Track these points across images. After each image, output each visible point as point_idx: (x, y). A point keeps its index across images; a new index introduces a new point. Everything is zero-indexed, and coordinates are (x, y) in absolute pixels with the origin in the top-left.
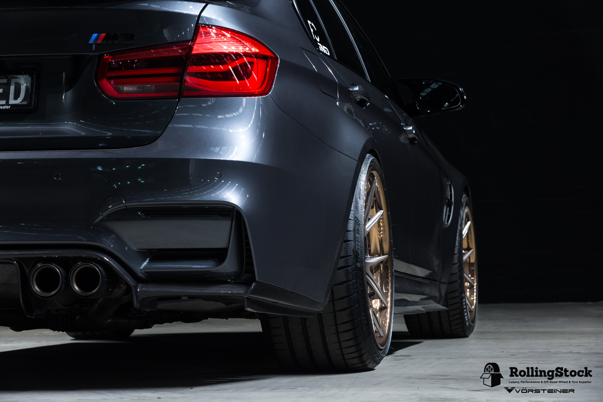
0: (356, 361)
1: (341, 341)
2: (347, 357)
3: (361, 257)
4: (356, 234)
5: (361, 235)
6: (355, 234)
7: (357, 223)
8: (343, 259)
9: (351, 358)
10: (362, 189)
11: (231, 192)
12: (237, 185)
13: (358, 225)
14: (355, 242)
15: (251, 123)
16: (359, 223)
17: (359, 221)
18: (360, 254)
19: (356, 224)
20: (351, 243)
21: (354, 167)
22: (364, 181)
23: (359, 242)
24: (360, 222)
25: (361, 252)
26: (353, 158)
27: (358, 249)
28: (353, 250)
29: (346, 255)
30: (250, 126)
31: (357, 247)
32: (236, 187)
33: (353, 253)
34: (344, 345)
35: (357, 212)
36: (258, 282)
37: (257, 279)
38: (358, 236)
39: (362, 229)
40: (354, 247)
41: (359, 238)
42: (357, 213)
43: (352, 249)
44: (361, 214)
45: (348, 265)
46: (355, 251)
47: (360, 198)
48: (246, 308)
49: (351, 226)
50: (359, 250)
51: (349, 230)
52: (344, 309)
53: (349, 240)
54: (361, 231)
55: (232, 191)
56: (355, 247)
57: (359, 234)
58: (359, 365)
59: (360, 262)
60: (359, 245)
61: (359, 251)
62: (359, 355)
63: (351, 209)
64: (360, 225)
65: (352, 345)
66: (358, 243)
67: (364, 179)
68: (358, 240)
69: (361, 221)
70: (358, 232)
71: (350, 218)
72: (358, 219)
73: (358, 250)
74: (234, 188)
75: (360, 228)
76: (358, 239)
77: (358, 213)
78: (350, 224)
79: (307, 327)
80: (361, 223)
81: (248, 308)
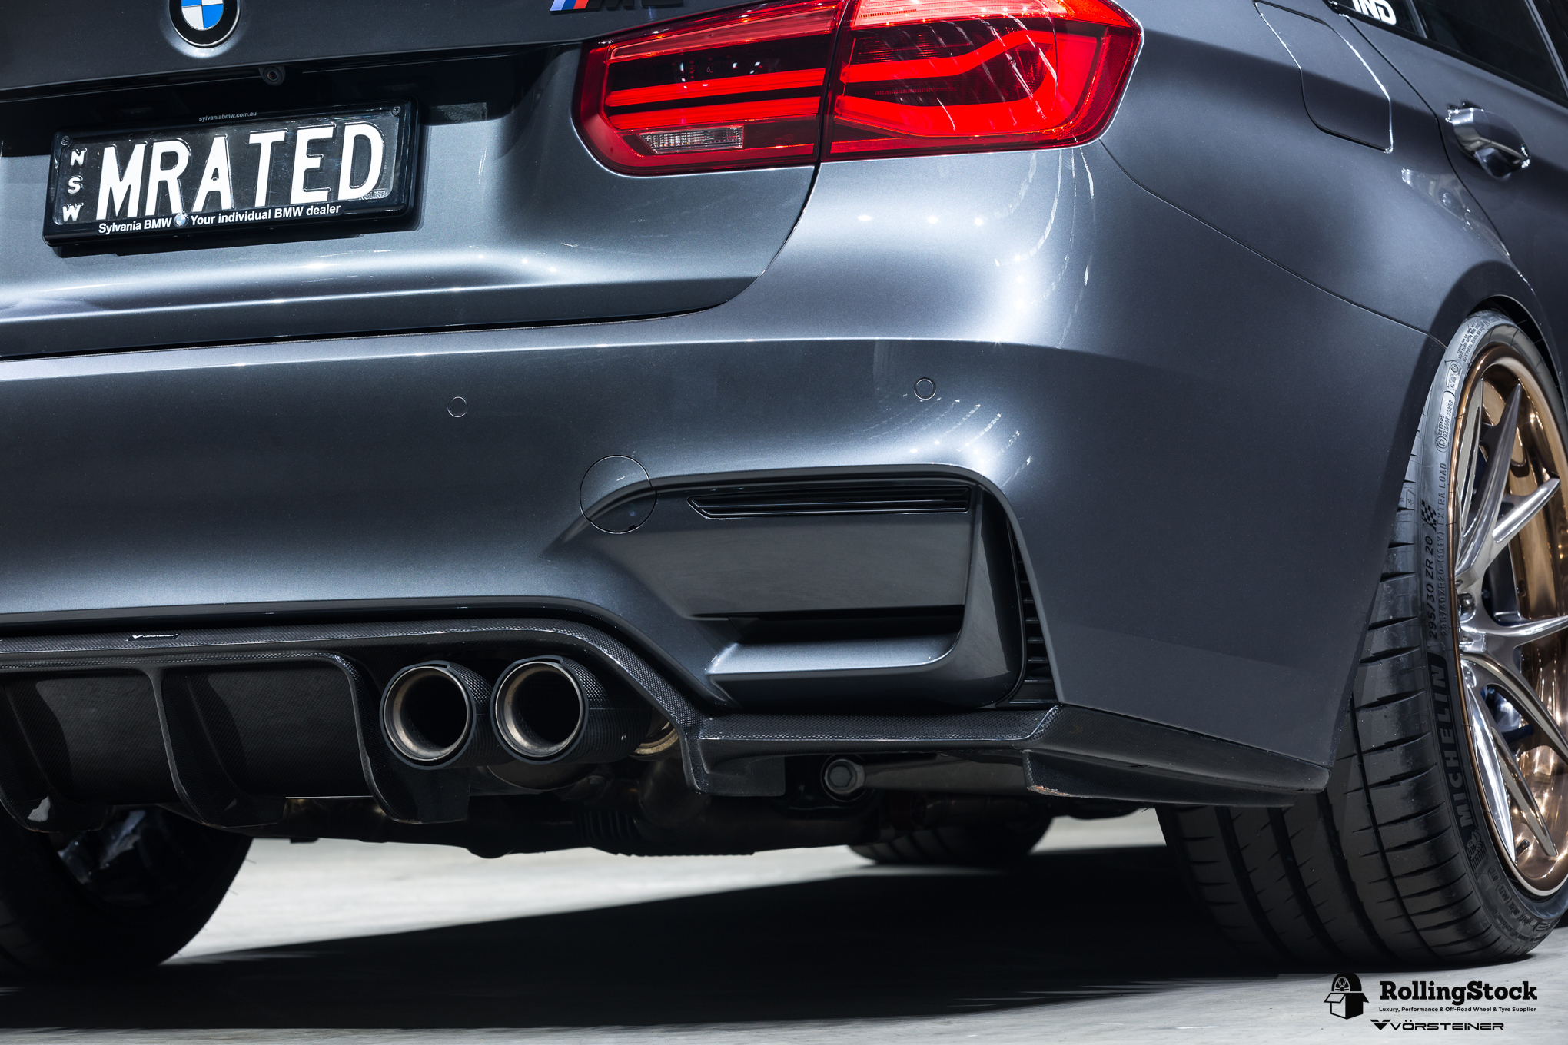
0: (1450, 934)
1: (1394, 875)
2: (1420, 922)
3: (1441, 621)
4: (1423, 551)
5: (1439, 554)
6: (1420, 552)
7: (1425, 520)
8: (1384, 631)
9: (1433, 925)
10: (1448, 416)
11: (977, 437)
12: (999, 415)
13: (1431, 525)
14: (1420, 576)
15: (1047, 233)
16: (1435, 521)
17: (1432, 514)
18: (1436, 613)
19: (1424, 522)
20: (1407, 582)
21: (1416, 350)
22: (1454, 392)
23: (1432, 577)
24: (1435, 517)
25: (1441, 607)
26: (1412, 324)
27: (1429, 597)
28: (1415, 600)
29: (1391, 618)
30: (1042, 241)
31: (1425, 592)
32: (994, 422)
33: (1415, 610)
34: (1405, 887)
35: (1426, 485)
36: (1062, 706)
37: (1061, 698)
38: (1430, 557)
39: (1444, 537)
40: (1416, 592)
41: (1431, 566)
42: (1426, 488)
43: (1410, 599)
44: (1441, 492)
45: (1398, 647)
46: (1419, 605)
47: (1438, 444)
48: (1030, 786)
49: (1406, 527)
50: (1433, 601)
51: (1399, 540)
52: (1395, 780)
53: (1401, 570)
54: (1440, 543)
55: (982, 433)
56: (1421, 592)
57: (1431, 553)
58: (1465, 947)
59: (1439, 637)
60: (1434, 586)
61: (1435, 605)
62: (1455, 918)
63: (1407, 478)
64: (1437, 526)
65: (1429, 888)
66: (1429, 580)
67: (1456, 387)
68: (1429, 569)
69: (1441, 513)
70: (1431, 547)
71: (1403, 505)
72: (1429, 508)
73: (1430, 602)
74: (990, 426)
75: (1436, 535)
76: (1429, 567)
77: (1430, 490)
78: (1405, 524)
79: (1290, 835)
80: (1440, 520)
81: (1039, 785)
